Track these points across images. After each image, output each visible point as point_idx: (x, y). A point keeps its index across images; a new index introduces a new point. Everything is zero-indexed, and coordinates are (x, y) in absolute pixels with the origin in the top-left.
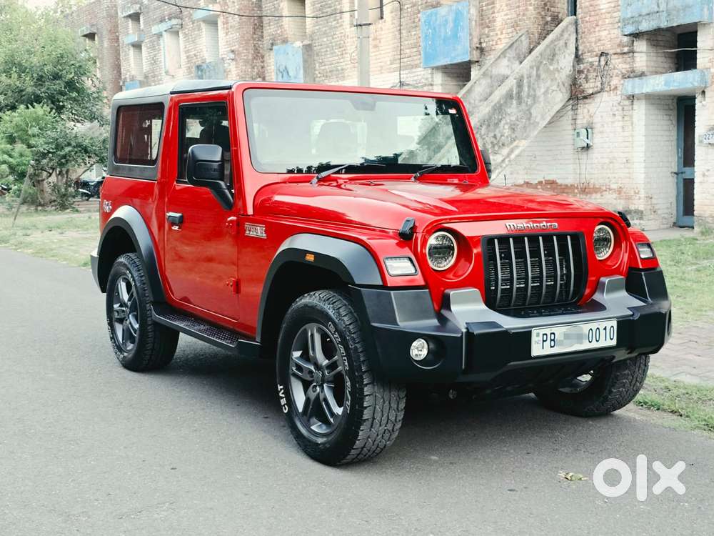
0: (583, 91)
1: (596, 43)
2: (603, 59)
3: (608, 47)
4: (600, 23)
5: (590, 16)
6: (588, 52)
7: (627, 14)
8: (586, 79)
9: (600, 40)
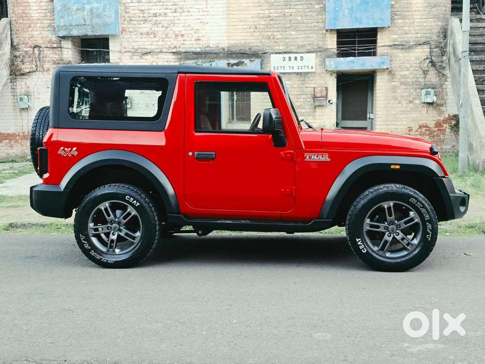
0: (21, 70)
1: (29, 38)
2: (36, 50)
3: (40, 42)
4: (32, 25)
5: (23, 20)
6: (23, 44)
7: (60, 23)
8: (23, 62)
9: (33, 37)
